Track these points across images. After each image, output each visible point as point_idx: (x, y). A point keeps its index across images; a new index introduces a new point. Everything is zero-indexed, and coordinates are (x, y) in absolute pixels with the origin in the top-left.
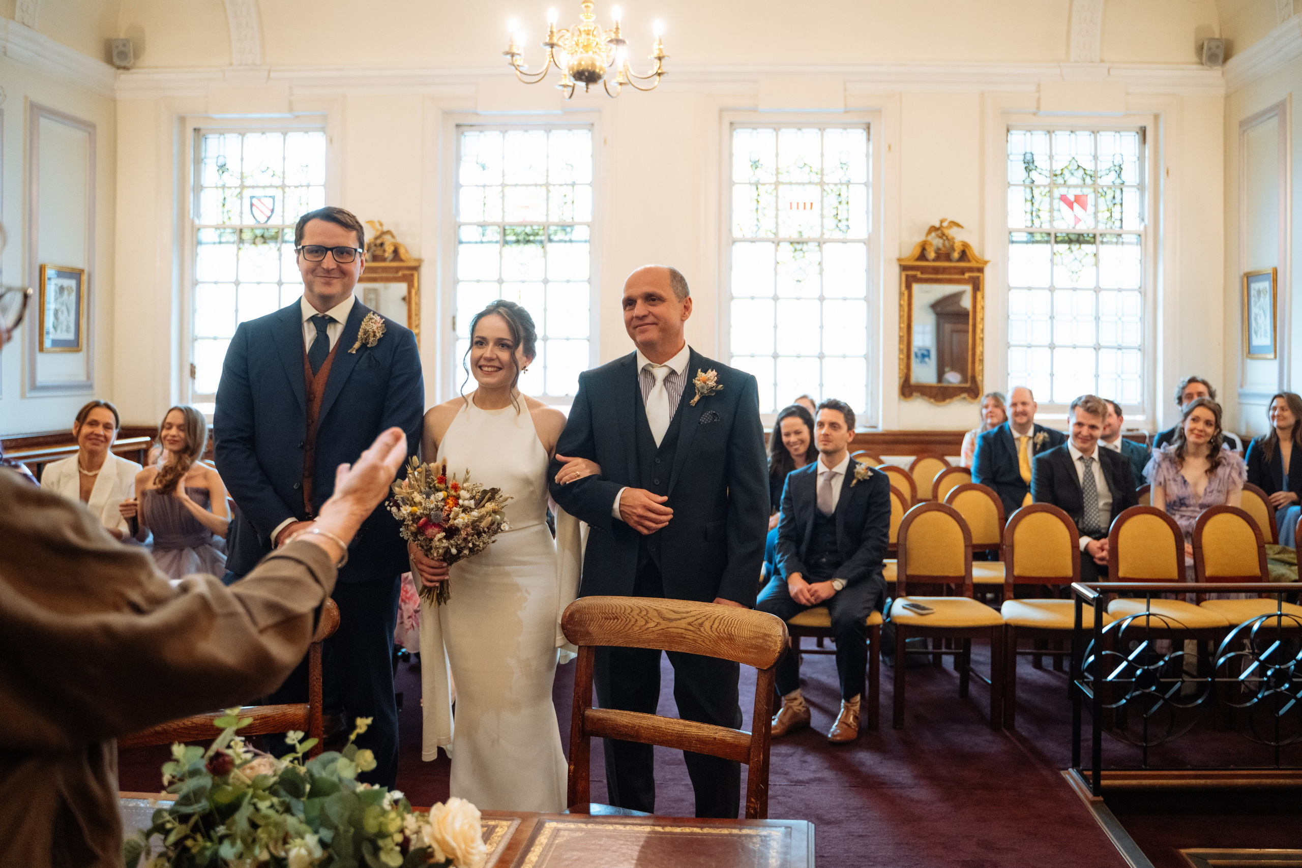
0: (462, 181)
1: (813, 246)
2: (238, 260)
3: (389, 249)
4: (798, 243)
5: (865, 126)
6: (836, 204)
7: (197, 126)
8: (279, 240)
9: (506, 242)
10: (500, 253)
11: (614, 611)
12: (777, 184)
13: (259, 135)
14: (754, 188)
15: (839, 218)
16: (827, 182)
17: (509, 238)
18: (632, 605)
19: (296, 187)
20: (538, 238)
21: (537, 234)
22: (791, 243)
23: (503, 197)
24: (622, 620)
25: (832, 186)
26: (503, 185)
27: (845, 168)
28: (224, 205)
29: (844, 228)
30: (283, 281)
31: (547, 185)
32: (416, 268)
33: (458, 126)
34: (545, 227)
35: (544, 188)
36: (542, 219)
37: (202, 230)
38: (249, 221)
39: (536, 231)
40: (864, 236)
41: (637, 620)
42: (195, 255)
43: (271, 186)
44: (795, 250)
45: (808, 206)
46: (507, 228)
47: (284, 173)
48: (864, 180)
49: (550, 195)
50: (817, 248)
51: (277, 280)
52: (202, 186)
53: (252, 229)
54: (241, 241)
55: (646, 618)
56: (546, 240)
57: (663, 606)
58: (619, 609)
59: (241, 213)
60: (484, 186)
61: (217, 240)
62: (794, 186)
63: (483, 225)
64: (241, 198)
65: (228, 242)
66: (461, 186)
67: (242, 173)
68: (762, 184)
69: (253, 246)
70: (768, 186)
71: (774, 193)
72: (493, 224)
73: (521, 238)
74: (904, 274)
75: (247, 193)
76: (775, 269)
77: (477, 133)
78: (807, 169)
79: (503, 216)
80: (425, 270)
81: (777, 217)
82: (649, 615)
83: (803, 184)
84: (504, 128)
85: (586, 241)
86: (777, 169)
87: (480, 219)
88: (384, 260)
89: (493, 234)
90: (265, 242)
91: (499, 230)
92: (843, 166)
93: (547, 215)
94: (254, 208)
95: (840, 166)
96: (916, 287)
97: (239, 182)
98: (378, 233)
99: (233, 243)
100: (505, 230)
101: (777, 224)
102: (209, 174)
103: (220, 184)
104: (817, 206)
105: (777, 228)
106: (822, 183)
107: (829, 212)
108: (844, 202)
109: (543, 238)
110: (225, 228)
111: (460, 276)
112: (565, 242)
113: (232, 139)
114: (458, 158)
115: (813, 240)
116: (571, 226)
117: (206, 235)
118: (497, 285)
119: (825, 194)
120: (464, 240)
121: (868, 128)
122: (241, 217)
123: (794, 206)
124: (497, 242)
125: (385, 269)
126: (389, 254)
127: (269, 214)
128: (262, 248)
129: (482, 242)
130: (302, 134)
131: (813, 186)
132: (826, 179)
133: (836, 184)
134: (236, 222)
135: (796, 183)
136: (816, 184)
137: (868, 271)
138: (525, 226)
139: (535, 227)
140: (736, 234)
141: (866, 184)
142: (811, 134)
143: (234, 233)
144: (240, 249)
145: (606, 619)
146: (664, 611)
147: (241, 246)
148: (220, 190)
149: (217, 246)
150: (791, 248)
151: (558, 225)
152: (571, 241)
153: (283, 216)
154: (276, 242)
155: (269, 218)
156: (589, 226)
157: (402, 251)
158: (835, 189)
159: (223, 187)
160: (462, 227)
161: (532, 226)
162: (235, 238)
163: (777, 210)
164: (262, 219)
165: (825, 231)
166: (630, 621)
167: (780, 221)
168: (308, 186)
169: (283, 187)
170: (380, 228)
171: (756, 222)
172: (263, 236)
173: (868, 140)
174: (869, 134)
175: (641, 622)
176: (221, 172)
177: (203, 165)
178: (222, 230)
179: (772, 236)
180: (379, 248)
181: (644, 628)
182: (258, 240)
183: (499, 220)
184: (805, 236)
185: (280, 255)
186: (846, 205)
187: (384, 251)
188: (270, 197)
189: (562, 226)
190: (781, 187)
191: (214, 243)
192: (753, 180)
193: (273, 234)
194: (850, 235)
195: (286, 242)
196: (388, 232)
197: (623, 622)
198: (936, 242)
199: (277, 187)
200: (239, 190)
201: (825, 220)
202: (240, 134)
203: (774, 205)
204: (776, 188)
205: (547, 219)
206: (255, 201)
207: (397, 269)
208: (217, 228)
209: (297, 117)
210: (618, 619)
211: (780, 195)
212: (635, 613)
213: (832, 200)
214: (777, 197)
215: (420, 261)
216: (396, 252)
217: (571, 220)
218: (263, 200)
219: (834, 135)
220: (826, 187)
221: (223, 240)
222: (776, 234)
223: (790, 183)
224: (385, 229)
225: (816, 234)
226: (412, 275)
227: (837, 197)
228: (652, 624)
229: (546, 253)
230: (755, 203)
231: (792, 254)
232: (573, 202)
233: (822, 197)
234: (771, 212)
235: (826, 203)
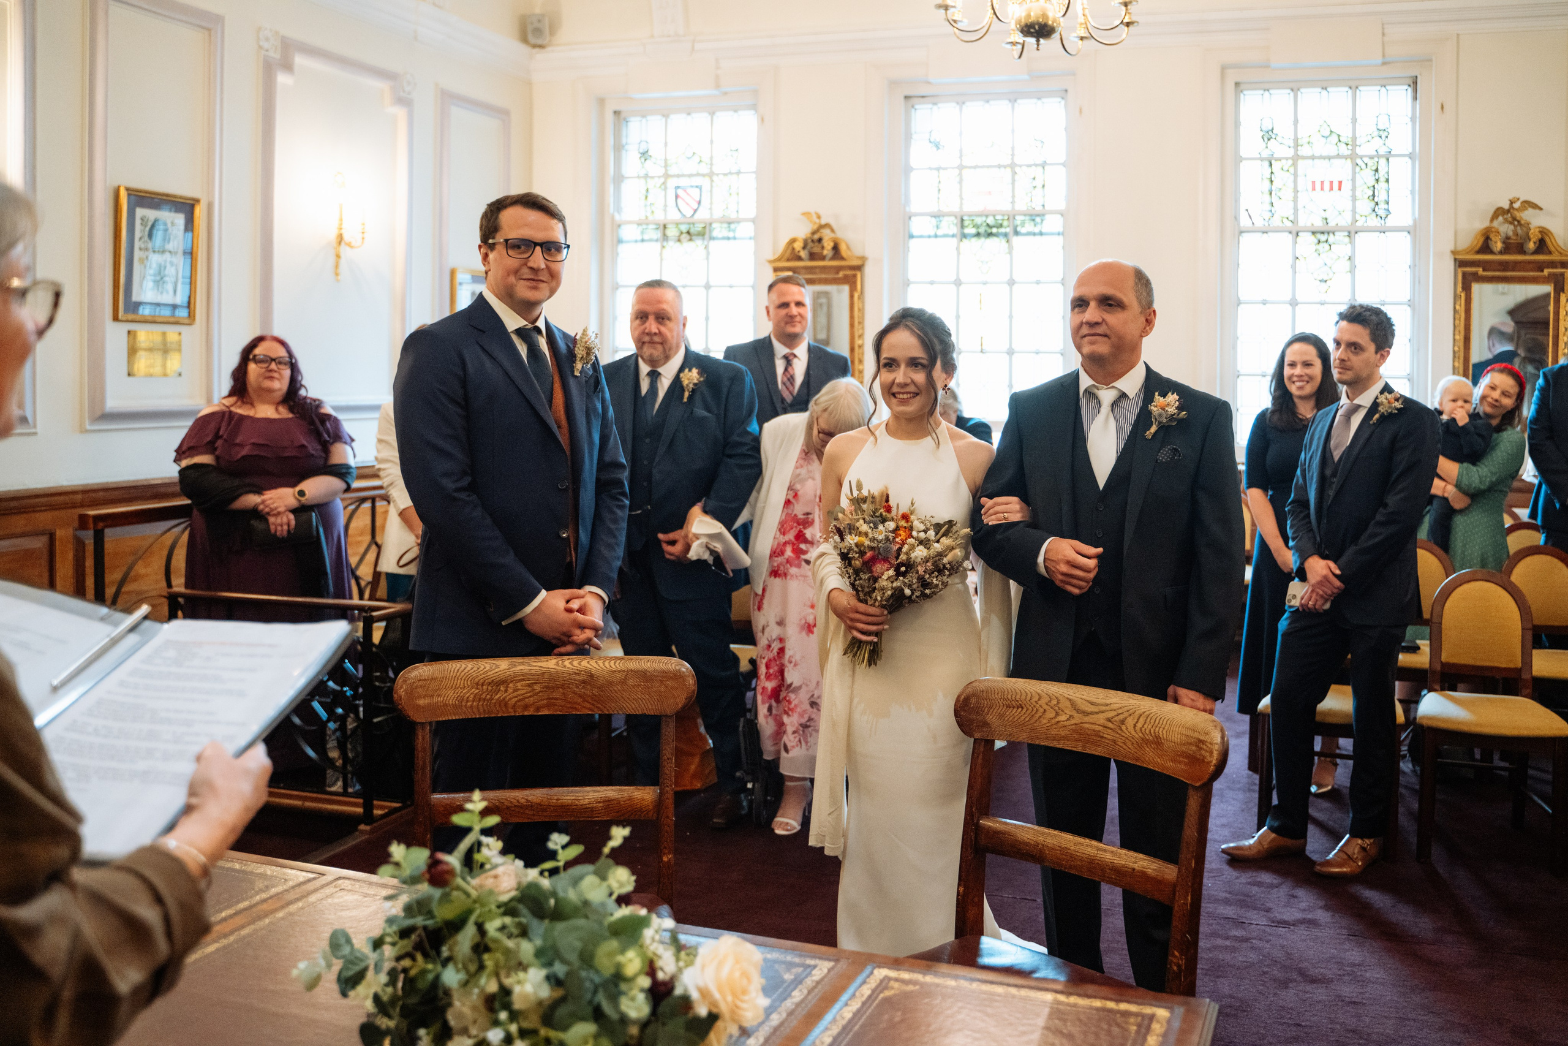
0: (913, 163)
1: (1341, 236)
2: (662, 259)
3: (828, 245)
4: (1323, 233)
5: (1410, 82)
6: (1373, 182)
7: (617, 108)
8: (707, 236)
9: (964, 236)
10: (958, 249)
11: (1018, 697)
12: (1296, 158)
13: (684, 116)
14: (1267, 163)
15: (1377, 199)
16: (1360, 154)
17: (967, 231)
18: (1039, 691)
19: (725, 174)
20: (1002, 230)
21: (1001, 226)
22: (1314, 233)
23: (961, 182)
24: (1028, 709)
25: (1366, 160)
26: (961, 167)
27: (1383, 137)
28: (646, 197)
29: (1382, 213)
30: (711, 283)
31: (1013, 166)
32: (859, 268)
33: (907, 98)
34: (1011, 217)
35: (1009, 170)
36: (1007, 207)
37: (623, 227)
38: (673, 215)
39: (1000, 222)
40: (1408, 222)
41: (1045, 711)
42: (615, 255)
43: (698, 175)
44: (1319, 242)
45: (1336, 186)
46: (965, 218)
47: (711, 158)
48: (1410, 150)
49: (1017, 177)
50: (1347, 239)
51: (704, 282)
52: (623, 176)
53: (677, 224)
54: (665, 237)
55: (1057, 708)
56: (1011, 233)
57: (1077, 695)
58: (1024, 694)
59: (666, 206)
60: (938, 169)
61: (639, 238)
62: (1316, 161)
63: (938, 216)
64: (665, 189)
65: (651, 240)
66: (912, 169)
67: (666, 160)
68: (1279, 159)
69: (678, 243)
70: (1284, 161)
71: (1292, 170)
72: (949, 215)
73: (982, 230)
74: (1460, 271)
75: (672, 183)
76: (1294, 267)
77: (930, 106)
78: (1335, 139)
79: (961, 204)
80: (868, 269)
81: (1295, 200)
82: (1060, 705)
83: (1329, 158)
84: (961, 99)
85: (1059, 234)
86: (1296, 140)
87: (934, 209)
88: (823, 258)
89: (950, 226)
90: (691, 240)
91: (955, 221)
92: (1381, 133)
93: (1013, 202)
94: (679, 200)
95: (1376, 133)
96: (1476, 287)
97: (663, 171)
98: (815, 227)
99: (657, 240)
100: (962, 220)
101: (1296, 210)
102: (631, 163)
103: (642, 174)
104: (1347, 186)
105: (1295, 214)
106: (1353, 157)
107: (1364, 193)
108: (1382, 179)
109: (1008, 230)
110: (647, 224)
111: (912, 276)
112: (1034, 234)
113: (656, 121)
114: (908, 136)
115: (1341, 230)
116: (1041, 215)
117: (628, 232)
118: (954, 287)
119: (1358, 169)
120: (915, 234)
121: (1414, 83)
122: (665, 210)
123: (1318, 186)
124: (953, 236)
125: (824, 269)
126: (828, 251)
127: (695, 206)
128: (688, 246)
129: (936, 236)
130: (731, 113)
131: (1343, 160)
132: (1359, 151)
133: (1371, 158)
134: (660, 217)
135: (1321, 157)
136: (1346, 157)
137: (1413, 267)
138: (987, 216)
139: (999, 217)
140: (1245, 222)
141: (1411, 156)
142: (1340, 96)
143: (657, 229)
144: (664, 247)
145: (1008, 706)
146: (1079, 701)
147: (665, 244)
148: (643, 181)
149: (639, 244)
150: (1313, 239)
151: (1025, 215)
152: (1041, 234)
153: (711, 209)
154: (704, 239)
155: (695, 211)
156: (1062, 215)
157: (843, 248)
158: (1370, 162)
159: (646, 176)
160: (912, 218)
161: (994, 216)
162: (658, 235)
163: (1296, 191)
164: (688, 212)
165: (1358, 217)
166: (1037, 710)
167: (1300, 206)
168: (739, 173)
169: (711, 175)
170: (817, 221)
171: (1269, 207)
172: (688, 233)
173: (1415, 98)
174: (1415, 91)
175: (1051, 714)
176: (643, 160)
177: (624, 153)
178: (644, 227)
179: (1289, 224)
180: (817, 244)
181: (1053, 721)
182: (685, 237)
183: (955, 209)
184: (1332, 224)
185: (708, 253)
186: (1386, 184)
187: (823, 248)
188: (697, 187)
189: (1031, 215)
190: (1300, 162)
191: (636, 241)
192: (1266, 154)
193: (700, 229)
194: (1391, 222)
195: (714, 239)
196: (827, 226)
197: (1029, 712)
198: (1505, 228)
199: (703, 175)
200: (662, 180)
201: (1358, 203)
202: (664, 116)
203: (1292, 185)
204: (1295, 165)
205: (1013, 207)
206: (680, 192)
207: (838, 269)
208: (639, 224)
209: (726, 93)
210: (1022, 708)
211: (1300, 172)
212: (1043, 702)
213: (1366, 177)
214: (1295, 175)
215: (864, 259)
216: (836, 248)
217: (1041, 208)
218: (689, 190)
219: (1368, 95)
220: (1359, 161)
221: (646, 237)
222: (1294, 223)
223: (1313, 158)
224: (823, 222)
225: (1345, 220)
226: (855, 276)
227: (1373, 173)
228: (1063, 718)
229: (1011, 248)
230: (1268, 182)
231: (1315, 247)
232: (1044, 186)
233: (1354, 173)
234: (1288, 194)
235: (1359, 182)
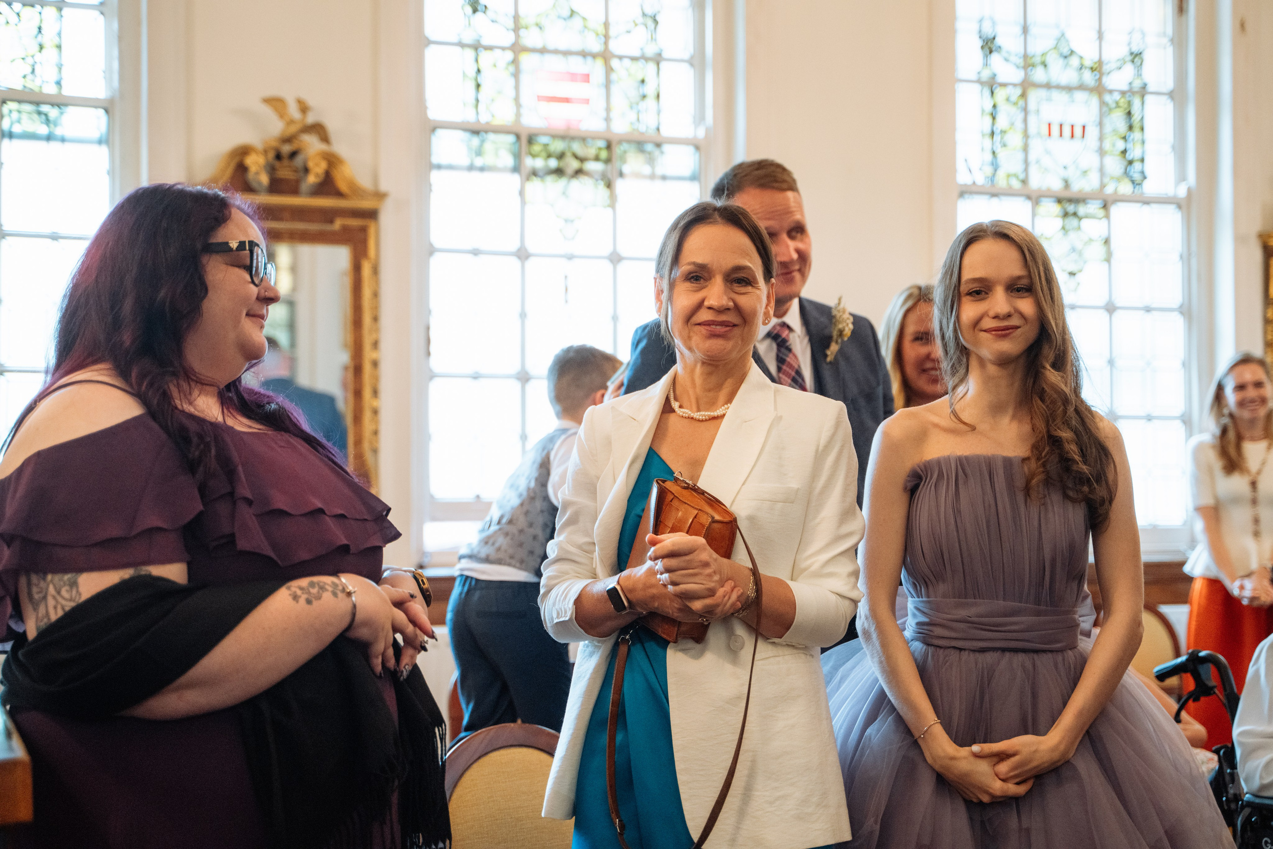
1: (1093, 207)
3: (313, 166)
4: (1068, 201)
6: (1124, 130)
9: (532, 172)
10: (522, 193)
12: (1026, 86)
14: (987, 90)
15: (1129, 156)
16: (1111, 87)
17: (537, 163)
22: (1059, 201)
23: (516, 74)
25: (1116, 96)
26: (517, 48)
29: (1137, 177)
39: (592, 151)
40: (1179, 192)
44: (1066, 214)
45: (1078, 131)
50: (1101, 213)
56: (615, 173)
62: (1051, 92)
66: (429, 41)
68: (1002, 85)
70: (1010, 89)
71: (1021, 103)
72: (498, 130)
73: (564, 163)
78: (1076, 61)
80: (387, 218)
81: (1026, 149)
83: (1069, 89)
86: (1026, 56)
87: (469, 116)
93: (608, 119)
101: (1026, 162)
104: (1093, 132)
105: (1026, 170)
106: (1099, 90)
107: (1113, 145)
108: (1137, 127)
111: (436, 238)
115: (1091, 198)
116: (656, 144)
119: (1106, 109)
123: (1055, 130)
125: (300, 213)
131: (1088, 94)
132: (1107, 82)
133: (1123, 93)
135: (1059, 87)
136: (1091, 90)
139: (592, 144)
140: (963, 178)
141: (1170, 95)
150: (1056, 209)
156: (697, 148)
157: (348, 175)
158: (1122, 101)
163: (1026, 135)
165: (1107, 180)
167: (1032, 157)
171: (993, 158)
179: (1018, 185)
183: (512, 120)
184: (1077, 187)
190: (1032, 93)
192: (985, 74)
196: (324, 128)
201: (1106, 160)
203: (1021, 127)
204: (1023, 95)
205: (608, 127)
207: (328, 215)
211: (1032, 106)
213: (1117, 121)
214: (1025, 110)
217: (655, 131)
220: (1107, 98)
222: (1024, 182)
223: (1048, 86)
224: (315, 120)
225: (1089, 185)
226: (364, 229)
227: (1125, 116)
229: (613, 198)
230: (989, 120)
231: (1059, 222)
232: (658, 96)
233: (1102, 116)
234: (1015, 139)
235: (1108, 128)
